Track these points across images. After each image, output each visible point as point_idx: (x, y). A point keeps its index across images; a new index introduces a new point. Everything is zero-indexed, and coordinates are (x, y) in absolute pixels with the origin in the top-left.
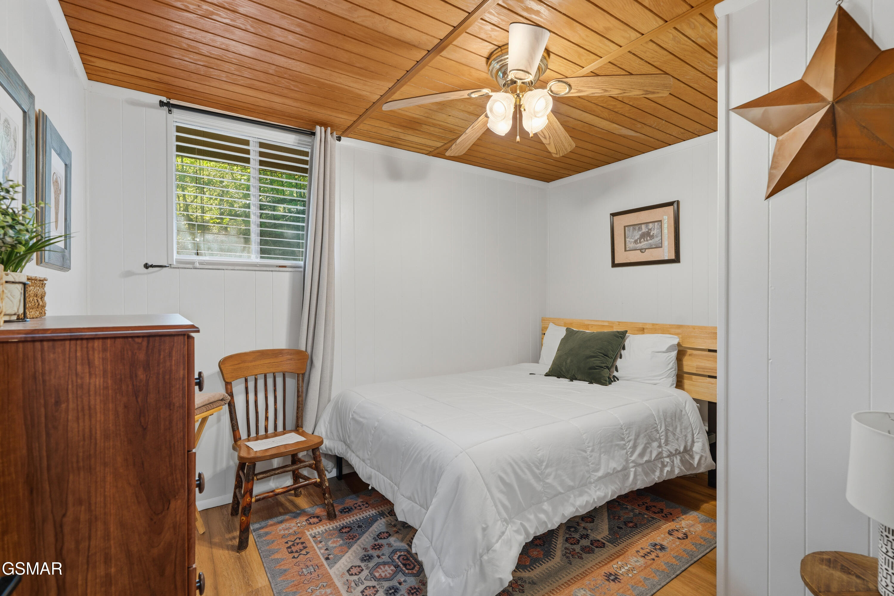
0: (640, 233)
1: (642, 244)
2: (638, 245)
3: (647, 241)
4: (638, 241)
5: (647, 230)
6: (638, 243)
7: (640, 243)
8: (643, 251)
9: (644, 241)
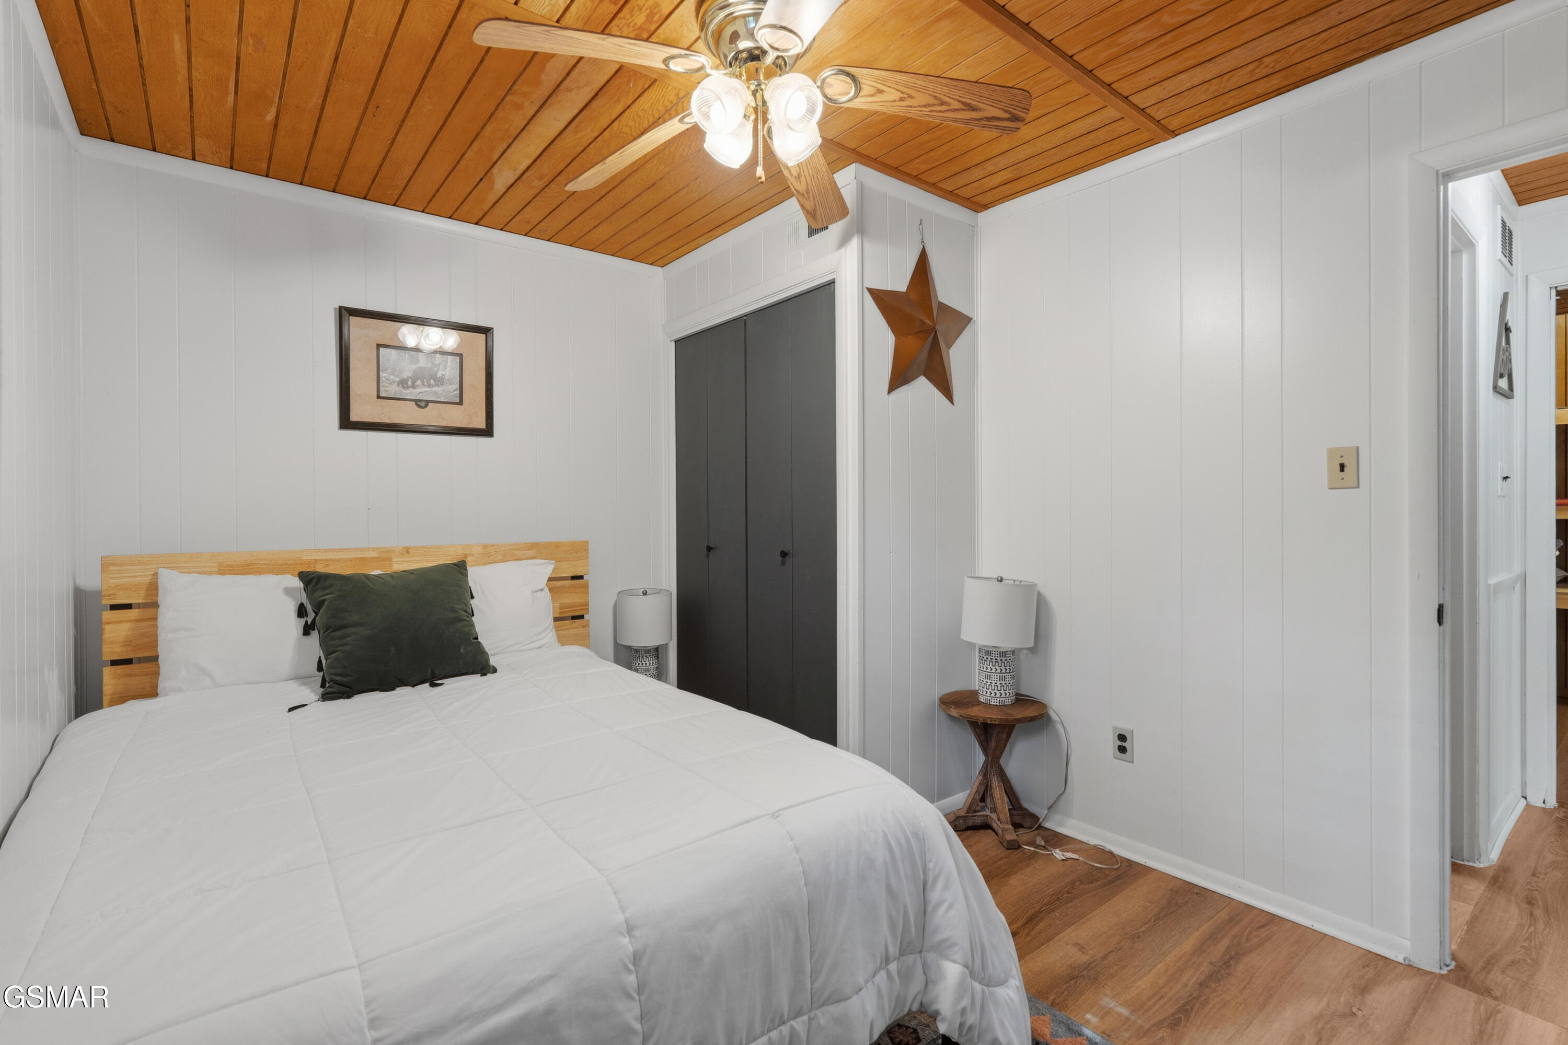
0: (414, 367)
1: (418, 390)
2: (408, 391)
3: (429, 386)
4: (410, 383)
5: (430, 365)
6: (408, 387)
7: (414, 387)
8: (423, 404)
9: (423, 384)
